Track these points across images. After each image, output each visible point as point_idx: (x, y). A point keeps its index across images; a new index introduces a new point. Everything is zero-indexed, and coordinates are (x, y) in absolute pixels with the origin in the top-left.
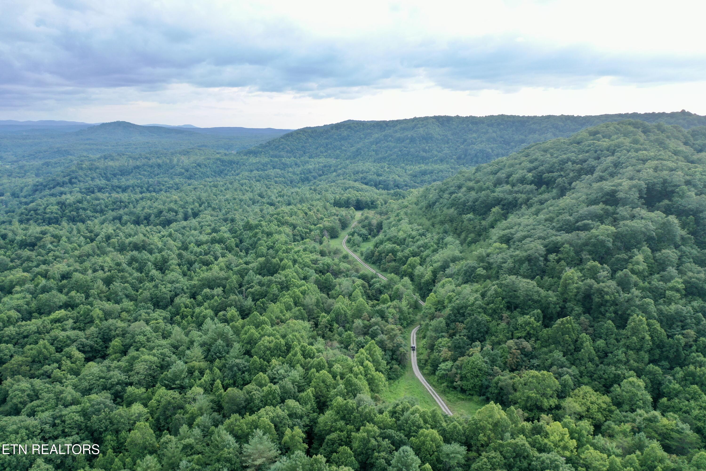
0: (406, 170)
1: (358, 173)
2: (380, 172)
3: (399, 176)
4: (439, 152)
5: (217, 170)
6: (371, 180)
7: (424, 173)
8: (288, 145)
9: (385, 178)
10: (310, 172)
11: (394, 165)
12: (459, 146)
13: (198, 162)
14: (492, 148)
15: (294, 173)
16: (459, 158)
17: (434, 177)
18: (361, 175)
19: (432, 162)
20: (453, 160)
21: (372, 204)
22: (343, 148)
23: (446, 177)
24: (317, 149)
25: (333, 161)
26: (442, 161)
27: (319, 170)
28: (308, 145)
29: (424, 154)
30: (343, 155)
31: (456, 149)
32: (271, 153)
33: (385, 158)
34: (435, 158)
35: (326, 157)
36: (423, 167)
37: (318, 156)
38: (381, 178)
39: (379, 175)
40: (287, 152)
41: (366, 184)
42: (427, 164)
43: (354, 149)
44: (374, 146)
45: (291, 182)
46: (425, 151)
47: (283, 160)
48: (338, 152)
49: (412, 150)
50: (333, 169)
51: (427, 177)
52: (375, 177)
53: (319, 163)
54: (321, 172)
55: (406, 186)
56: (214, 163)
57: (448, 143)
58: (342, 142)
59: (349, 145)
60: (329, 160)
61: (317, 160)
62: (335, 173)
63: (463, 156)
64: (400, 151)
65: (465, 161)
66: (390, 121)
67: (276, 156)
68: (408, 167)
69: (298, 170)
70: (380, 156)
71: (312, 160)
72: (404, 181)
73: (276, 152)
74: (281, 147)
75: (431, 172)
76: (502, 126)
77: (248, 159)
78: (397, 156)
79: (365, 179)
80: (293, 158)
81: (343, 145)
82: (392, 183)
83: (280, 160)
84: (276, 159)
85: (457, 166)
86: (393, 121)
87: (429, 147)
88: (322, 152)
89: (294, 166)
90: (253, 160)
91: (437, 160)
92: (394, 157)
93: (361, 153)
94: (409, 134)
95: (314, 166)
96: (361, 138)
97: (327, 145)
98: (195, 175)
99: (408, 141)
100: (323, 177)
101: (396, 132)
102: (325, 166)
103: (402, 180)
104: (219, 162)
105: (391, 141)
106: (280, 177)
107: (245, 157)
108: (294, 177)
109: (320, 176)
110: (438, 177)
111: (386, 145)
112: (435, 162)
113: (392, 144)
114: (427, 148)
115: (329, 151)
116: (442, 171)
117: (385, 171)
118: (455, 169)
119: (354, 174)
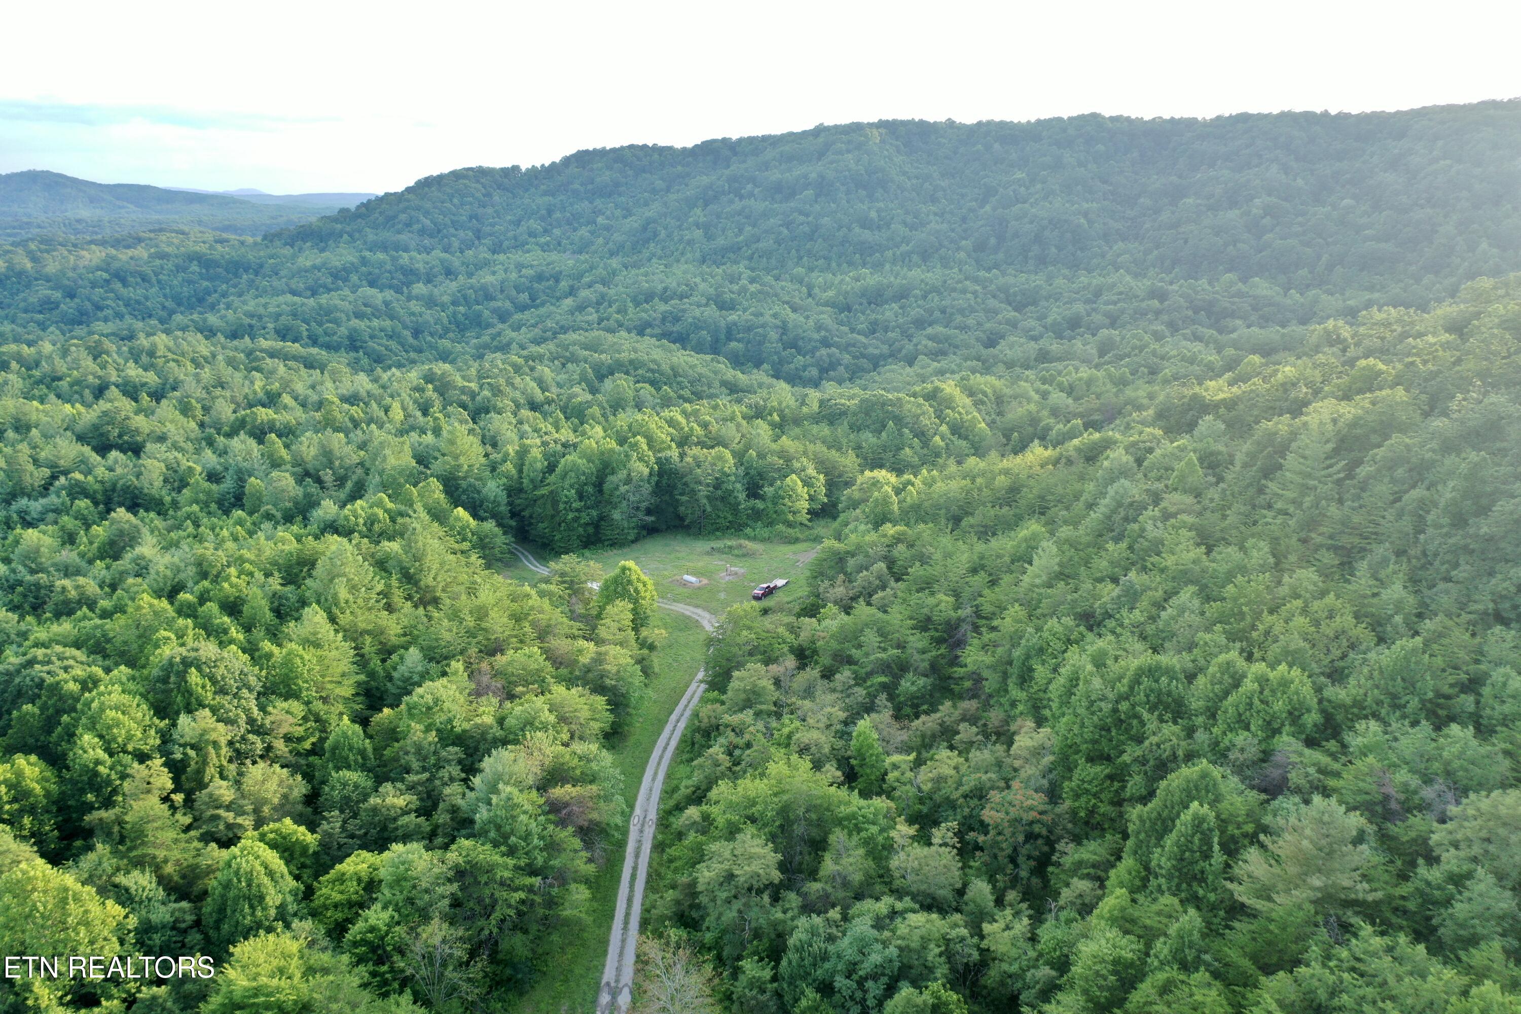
0: (810, 288)
1: (649, 297)
2: (727, 296)
3: (794, 310)
4: (912, 228)
5: (186, 291)
6: (698, 326)
7: (876, 298)
8: (427, 213)
9: (747, 316)
10: (489, 297)
11: (768, 271)
12: (971, 210)
13: (116, 265)
14: (1086, 215)
15: (431, 302)
16: (980, 247)
17: (916, 312)
18: (663, 307)
19: (894, 262)
20: (962, 255)
21: (753, 491)
22: (600, 220)
23: (961, 311)
24: (518, 223)
25: (566, 262)
26: (925, 256)
27: (518, 289)
28: (490, 210)
29: (867, 235)
30: (601, 240)
31: (964, 219)
32: (371, 237)
33: (736, 249)
34: (904, 248)
35: (545, 248)
36: (871, 279)
37: (519, 245)
38: (733, 317)
39: (723, 306)
40: (422, 232)
41: (681, 340)
42: (878, 266)
43: (633, 223)
44: (698, 211)
45: (416, 333)
46: (865, 223)
47: (405, 258)
48: (584, 232)
49: (826, 220)
50: (564, 284)
51: (889, 312)
52: (711, 312)
53: (520, 266)
54: (524, 297)
55: (826, 343)
56: (179, 269)
57: (934, 200)
58: (598, 202)
59: (618, 212)
60: (554, 256)
61: (517, 257)
62: (569, 302)
63: (993, 241)
64: (788, 225)
65: (1001, 256)
66: (741, 140)
67: (384, 248)
68: (818, 279)
69: (447, 289)
70: (721, 241)
71: (501, 257)
72: (819, 328)
73: (387, 235)
74: (403, 217)
75: (902, 295)
76: (1101, 147)
77: (294, 257)
78: (778, 242)
79: (677, 319)
80: (438, 253)
81: (600, 212)
82: (773, 335)
83: (394, 259)
84: (381, 256)
85: (982, 273)
86: (751, 140)
87: (879, 211)
88: (533, 234)
89: (441, 278)
90: (309, 258)
91: (909, 254)
92: (767, 244)
93: (655, 234)
94: (813, 171)
95: (501, 275)
96: (654, 191)
97: (550, 212)
98: (99, 308)
99: (809, 193)
100: (526, 315)
101: (766, 166)
102: (540, 278)
103: (811, 323)
104: (194, 267)
105: (751, 195)
106: (377, 314)
107: (287, 251)
108: (429, 316)
109: (523, 308)
110: (930, 312)
111: (738, 205)
112: (905, 259)
113: (758, 206)
114: (873, 214)
115: (557, 232)
116: (935, 290)
117: (744, 290)
118: (976, 280)
119: (637, 304)
